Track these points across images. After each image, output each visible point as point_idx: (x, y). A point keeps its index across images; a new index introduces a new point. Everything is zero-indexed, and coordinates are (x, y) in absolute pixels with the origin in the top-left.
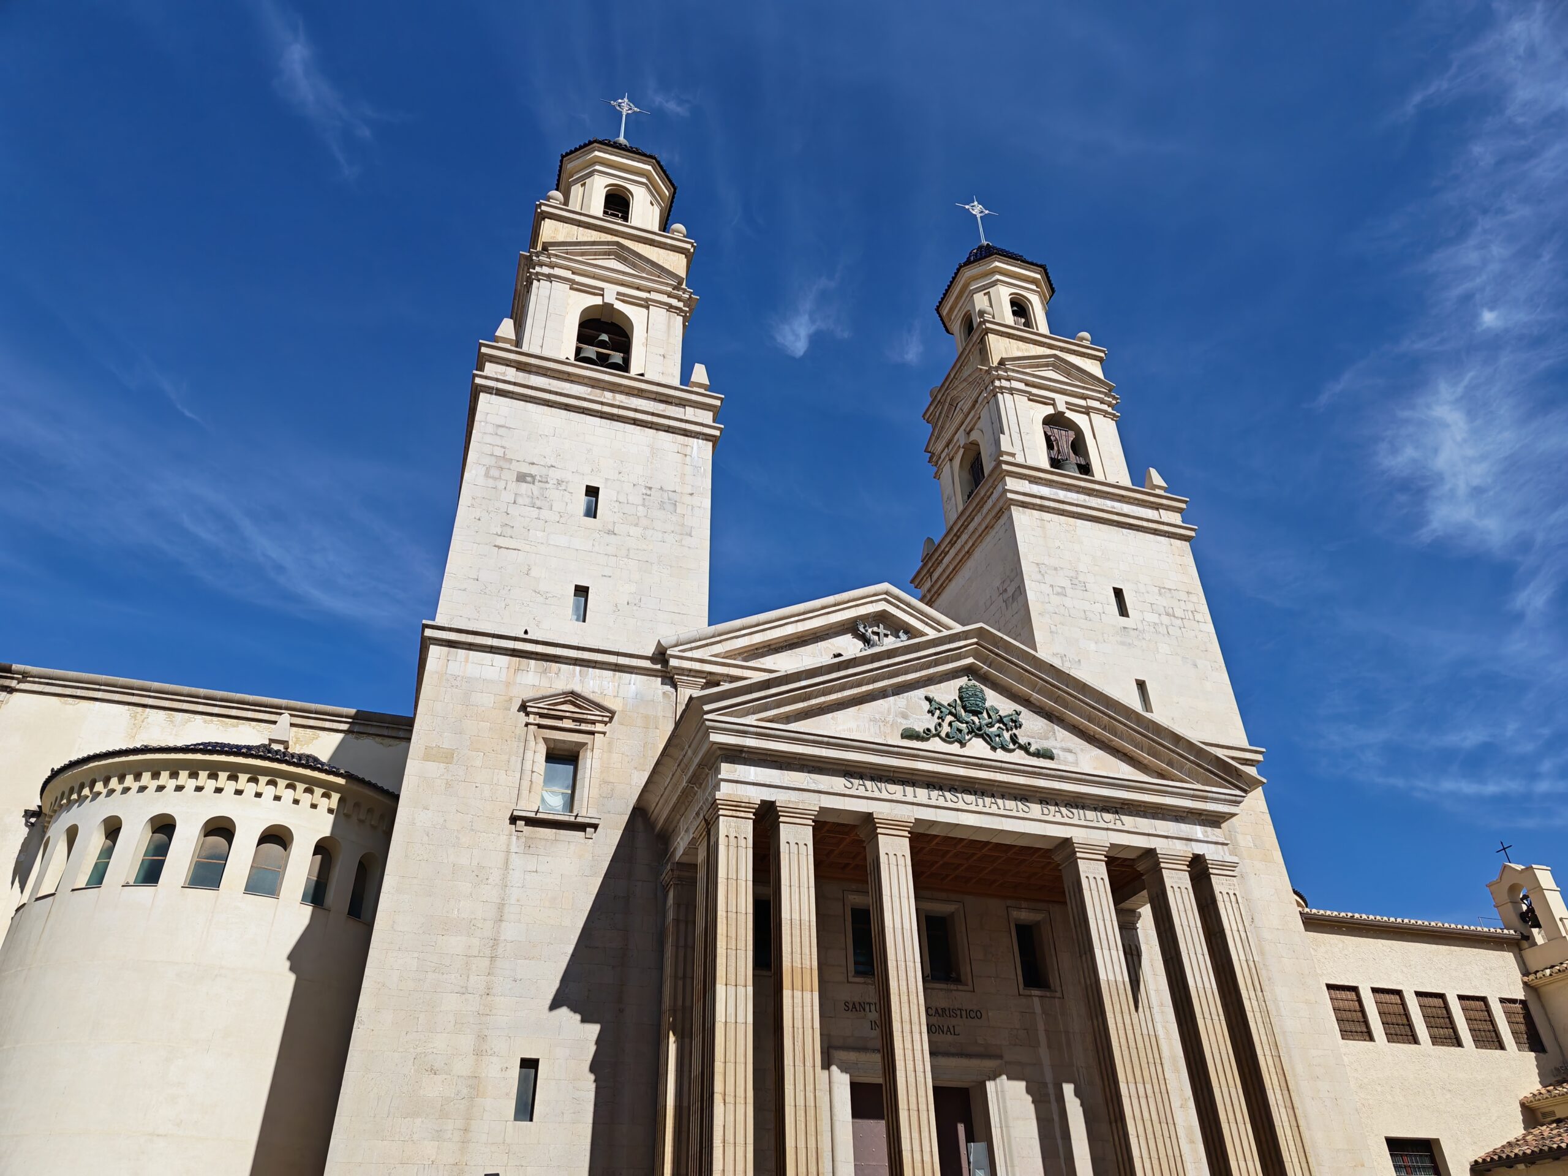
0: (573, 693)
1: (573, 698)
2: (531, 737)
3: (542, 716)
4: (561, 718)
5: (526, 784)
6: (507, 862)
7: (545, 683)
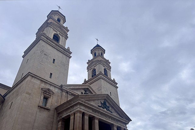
0: (49, 89)
1: (49, 90)
2: (42, 94)
3: (44, 91)
4: (47, 92)
5: (41, 101)
6: (37, 113)
7: (45, 86)
